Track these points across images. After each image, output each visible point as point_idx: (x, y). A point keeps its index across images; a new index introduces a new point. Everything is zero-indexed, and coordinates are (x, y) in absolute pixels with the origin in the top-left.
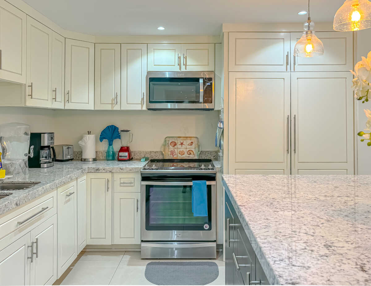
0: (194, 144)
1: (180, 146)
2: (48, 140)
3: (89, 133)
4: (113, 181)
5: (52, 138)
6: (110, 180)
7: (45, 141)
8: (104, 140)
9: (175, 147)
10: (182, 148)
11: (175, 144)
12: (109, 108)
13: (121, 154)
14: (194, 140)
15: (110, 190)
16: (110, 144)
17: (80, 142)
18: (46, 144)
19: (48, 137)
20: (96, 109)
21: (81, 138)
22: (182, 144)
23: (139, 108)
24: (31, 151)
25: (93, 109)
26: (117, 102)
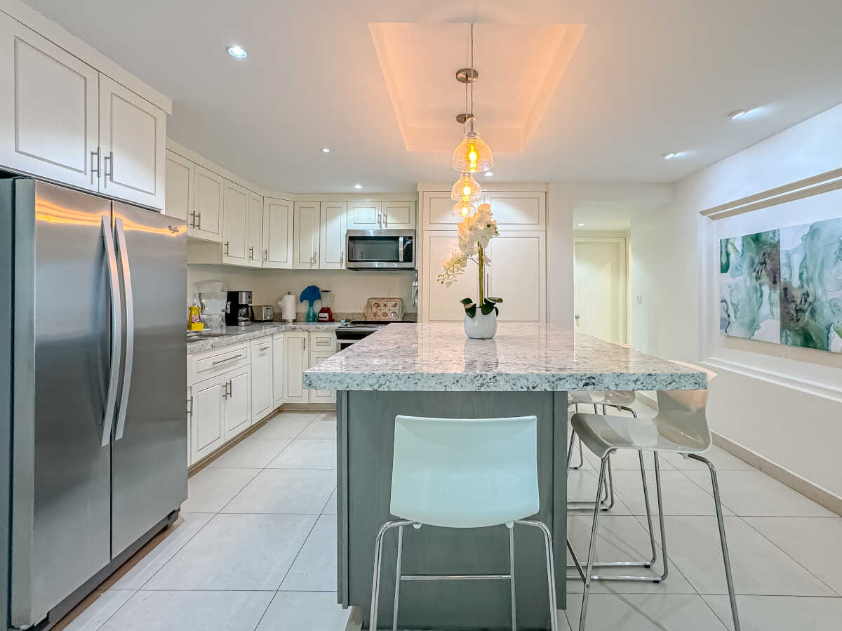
0: (398, 306)
1: (382, 308)
2: (246, 298)
3: (289, 293)
4: (309, 339)
5: (249, 297)
6: (307, 339)
7: (243, 300)
8: (305, 301)
9: (379, 308)
10: (385, 310)
11: (379, 306)
12: (307, 267)
13: (321, 315)
14: (398, 302)
15: (307, 349)
16: (311, 305)
17: (280, 303)
18: (244, 303)
19: (246, 296)
20: (295, 268)
21: (281, 299)
22: (385, 305)
23: (338, 267)
24: (228, 306)
25: (291, 268)
26: (315, 261)
